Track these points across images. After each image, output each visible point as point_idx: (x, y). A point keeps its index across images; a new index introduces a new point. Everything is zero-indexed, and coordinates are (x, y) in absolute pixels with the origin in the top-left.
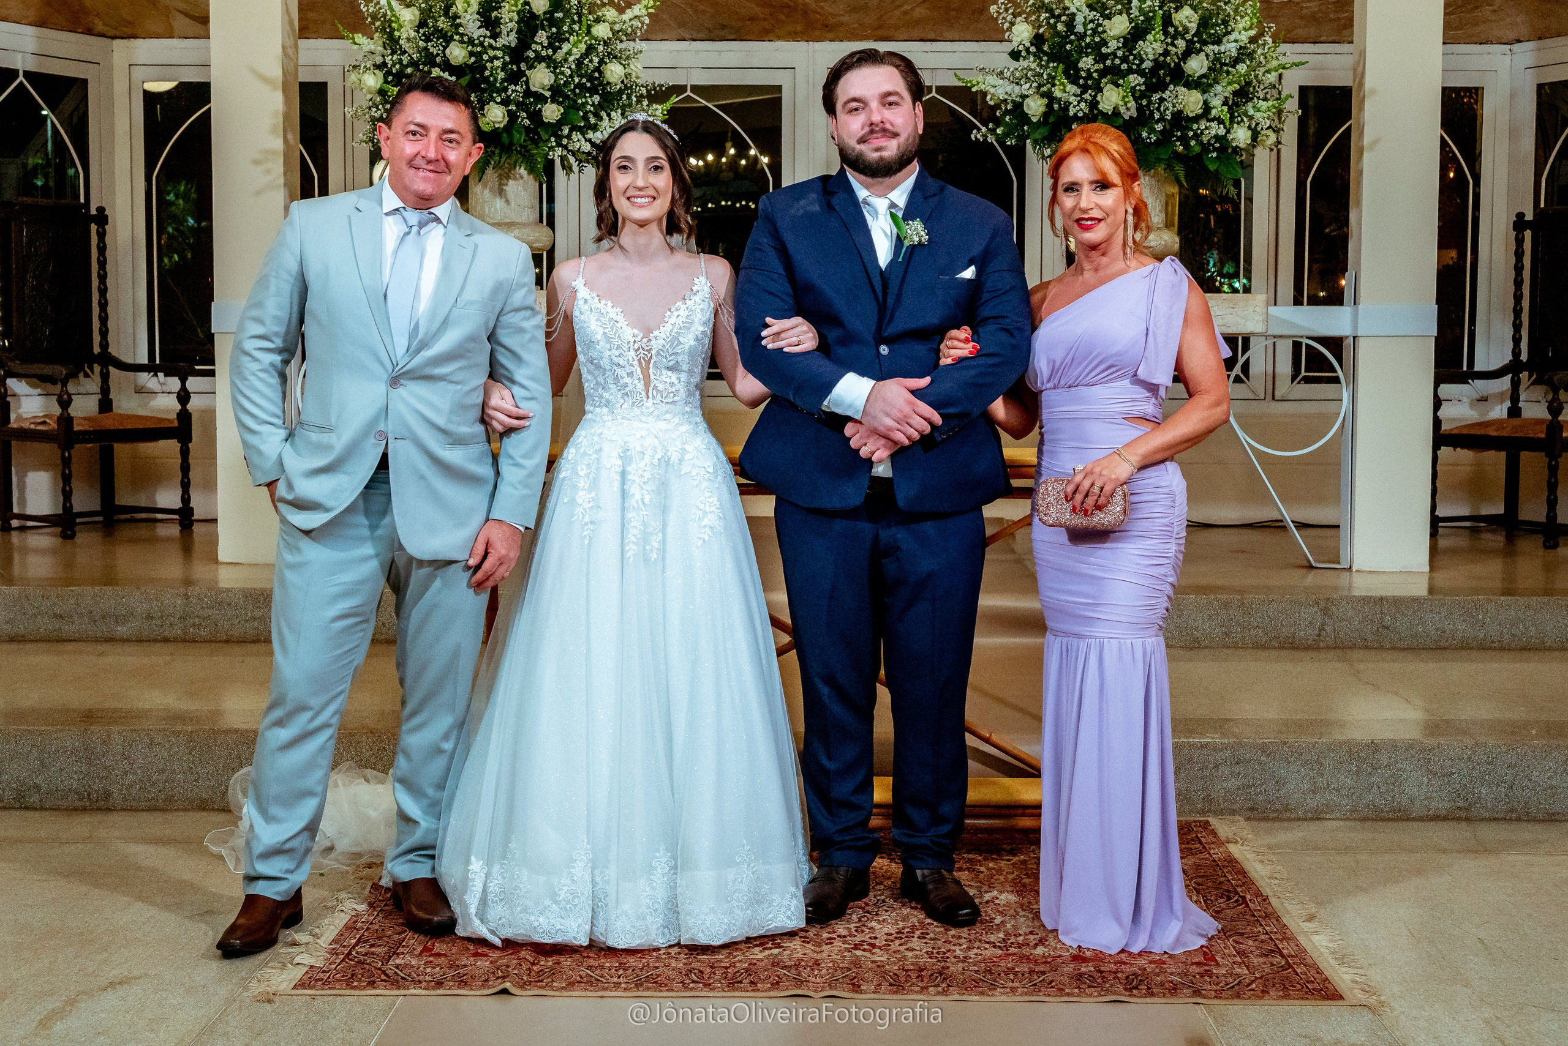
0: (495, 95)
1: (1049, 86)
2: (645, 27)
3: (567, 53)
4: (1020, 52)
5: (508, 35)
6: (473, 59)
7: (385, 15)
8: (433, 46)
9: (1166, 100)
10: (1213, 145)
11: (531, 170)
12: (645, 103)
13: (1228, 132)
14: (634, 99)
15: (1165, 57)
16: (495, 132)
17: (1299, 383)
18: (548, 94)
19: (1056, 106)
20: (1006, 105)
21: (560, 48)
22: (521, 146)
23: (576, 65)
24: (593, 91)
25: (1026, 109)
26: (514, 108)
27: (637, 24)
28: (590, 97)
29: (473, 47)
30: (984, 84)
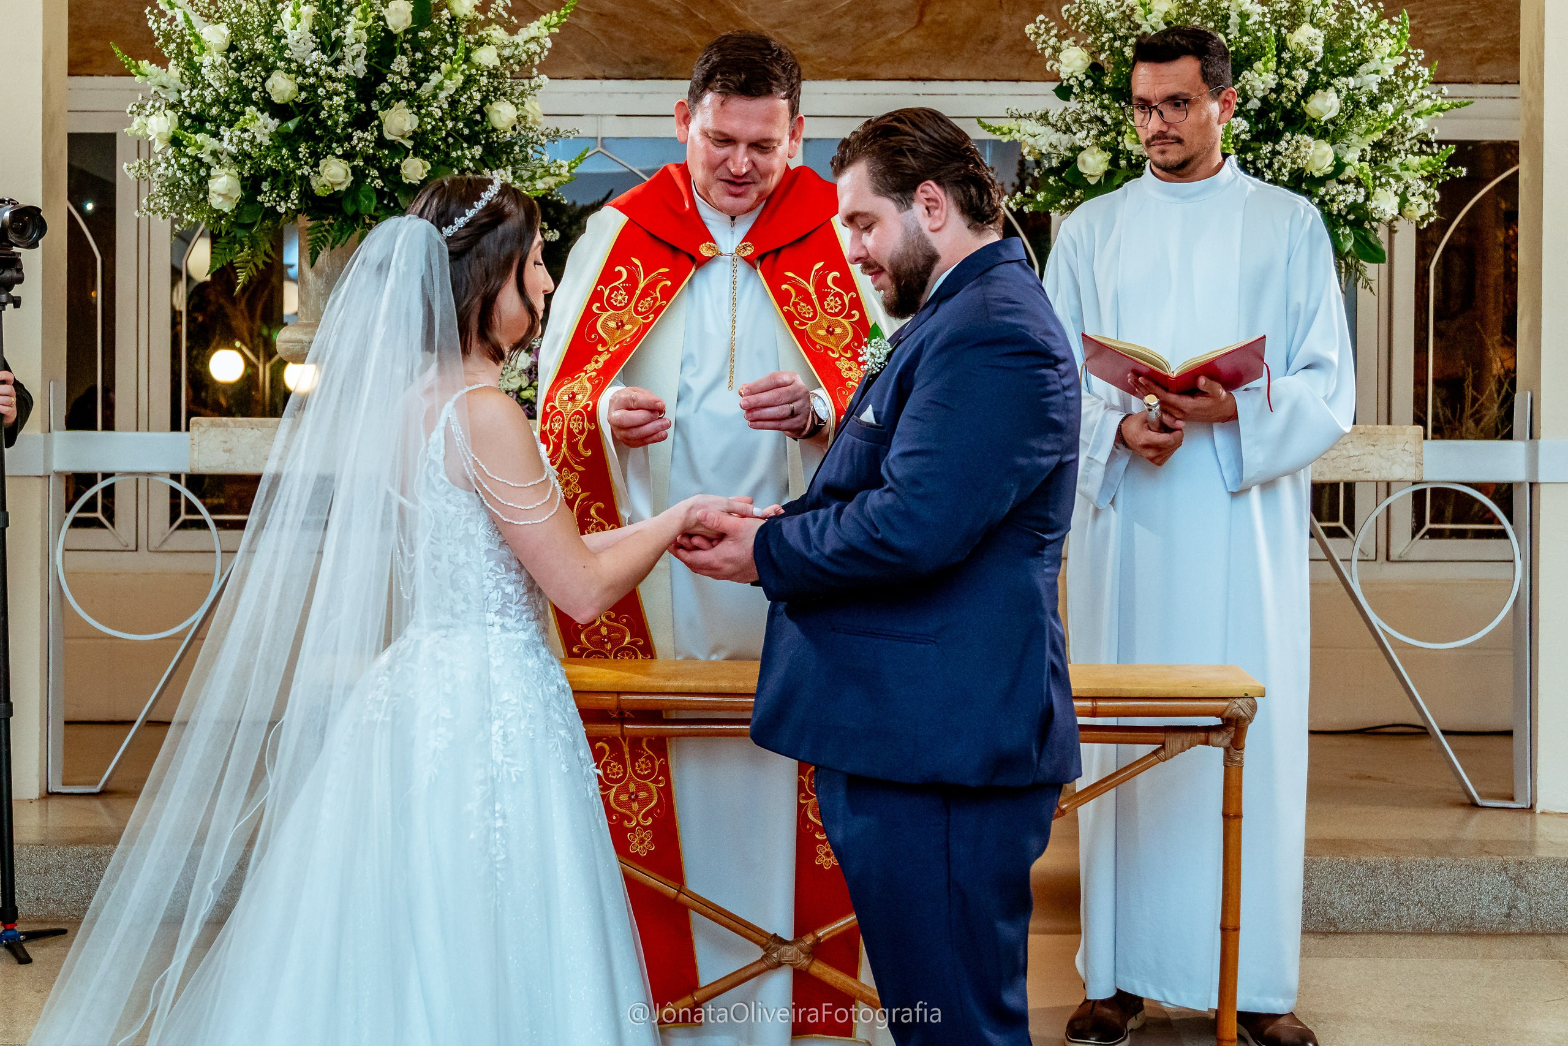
0: (334, 145)
1: (1113, 134)
2: (546, 53)
3: (436, 88)
4: (1072, 86)
5: (354, 62)
6: (304, 95)
7: (182, 37)
8: (247, 76)
9: (1280, 153)
10: (1345, 218)
12: (547, 156)
13: (1367, 198)
14: (531, 151)
15: (1279, 95)
16: (335, 197)
17: (1422, 537)
18: (409, 144)
19: (1123, 163)
20: (1050, 161)
21: (428, 80)
22: (372, 217)
23: (450, 104)
24: (472, 140)
25: (1081, 168)
26: (362, 164)
27: (533, 47)
28: (468, 148)
29: (304, 78)
30: (1019, 131)
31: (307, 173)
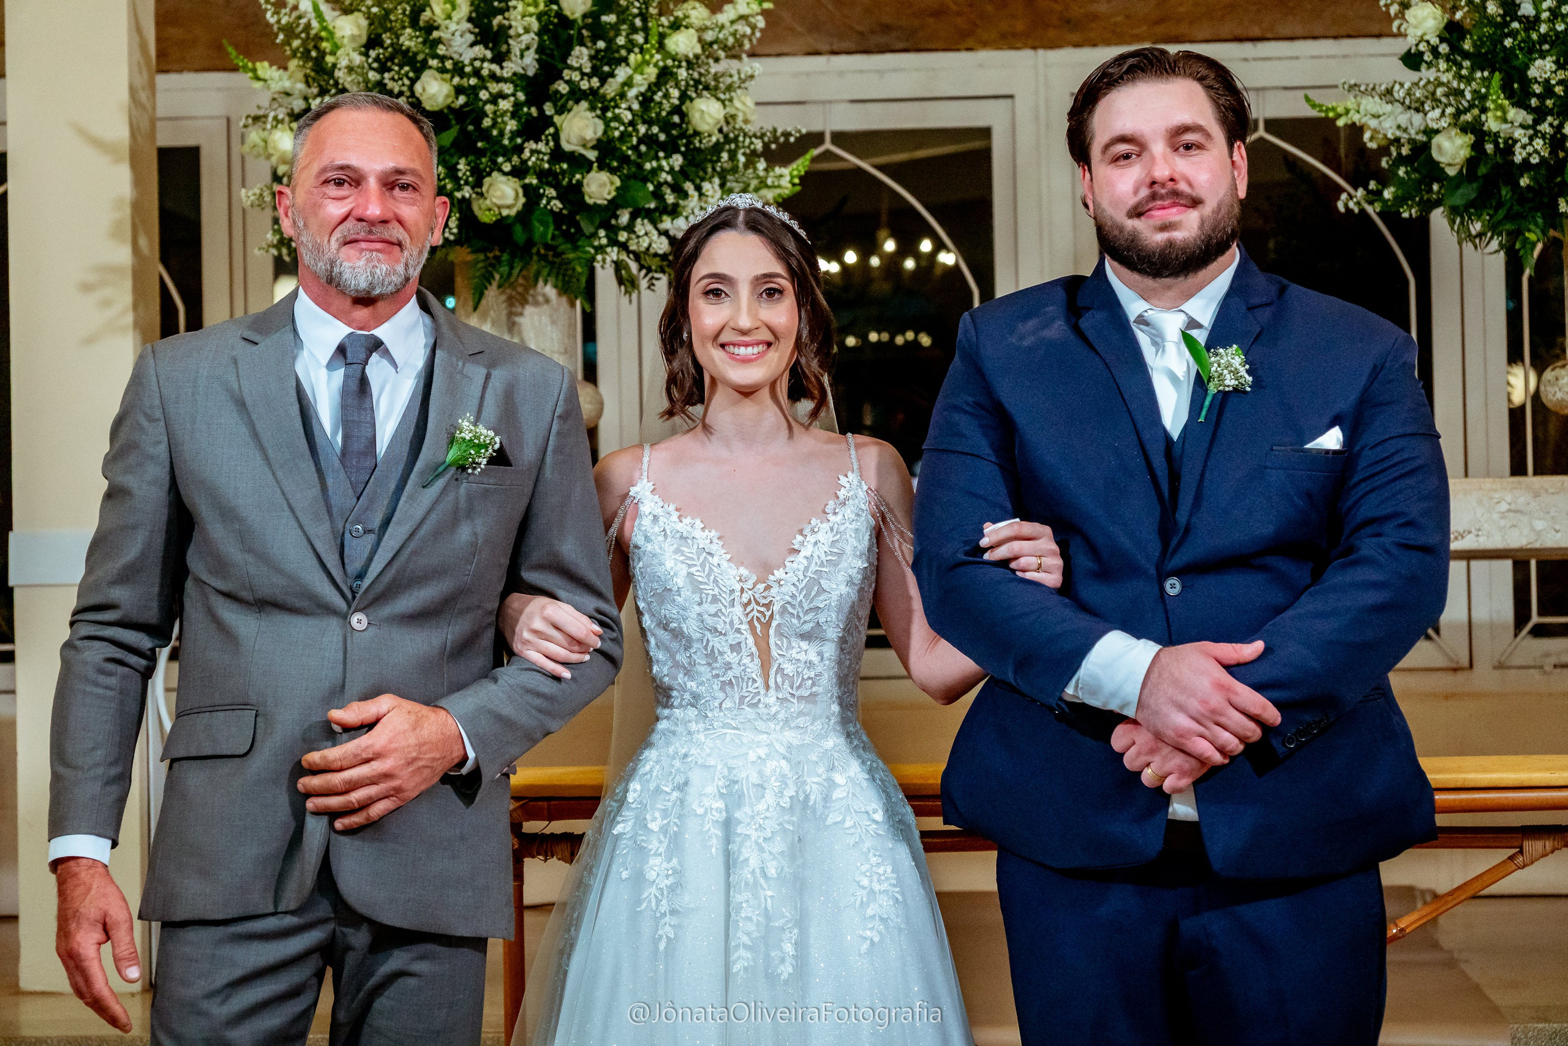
0: (500, 160)
1: (1476, 111)
2: (758, 34)
3: (624, 84)
4: (1422, 54)
5: (522, 56)
6: (462, 99)
7: (308, 28)
8: (393, 79)
11: (566, 289)
12: (761, 165)
14: (742, 159)
16: (502, 224)
18: (592, 155)
19: (1489, 147)
20: (1399, 148)
21: (612, 75)
22: (547, 247)
23: (641, 104)
24: (670, 148)
25: (1435, 154)
26: (535, 181)
27: (743, 29)
28: (666, 158)
29: (462, 78)
30: (1358, 112)
31: (467, 195)
